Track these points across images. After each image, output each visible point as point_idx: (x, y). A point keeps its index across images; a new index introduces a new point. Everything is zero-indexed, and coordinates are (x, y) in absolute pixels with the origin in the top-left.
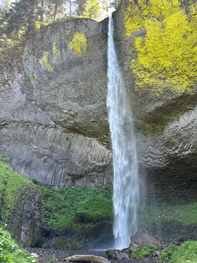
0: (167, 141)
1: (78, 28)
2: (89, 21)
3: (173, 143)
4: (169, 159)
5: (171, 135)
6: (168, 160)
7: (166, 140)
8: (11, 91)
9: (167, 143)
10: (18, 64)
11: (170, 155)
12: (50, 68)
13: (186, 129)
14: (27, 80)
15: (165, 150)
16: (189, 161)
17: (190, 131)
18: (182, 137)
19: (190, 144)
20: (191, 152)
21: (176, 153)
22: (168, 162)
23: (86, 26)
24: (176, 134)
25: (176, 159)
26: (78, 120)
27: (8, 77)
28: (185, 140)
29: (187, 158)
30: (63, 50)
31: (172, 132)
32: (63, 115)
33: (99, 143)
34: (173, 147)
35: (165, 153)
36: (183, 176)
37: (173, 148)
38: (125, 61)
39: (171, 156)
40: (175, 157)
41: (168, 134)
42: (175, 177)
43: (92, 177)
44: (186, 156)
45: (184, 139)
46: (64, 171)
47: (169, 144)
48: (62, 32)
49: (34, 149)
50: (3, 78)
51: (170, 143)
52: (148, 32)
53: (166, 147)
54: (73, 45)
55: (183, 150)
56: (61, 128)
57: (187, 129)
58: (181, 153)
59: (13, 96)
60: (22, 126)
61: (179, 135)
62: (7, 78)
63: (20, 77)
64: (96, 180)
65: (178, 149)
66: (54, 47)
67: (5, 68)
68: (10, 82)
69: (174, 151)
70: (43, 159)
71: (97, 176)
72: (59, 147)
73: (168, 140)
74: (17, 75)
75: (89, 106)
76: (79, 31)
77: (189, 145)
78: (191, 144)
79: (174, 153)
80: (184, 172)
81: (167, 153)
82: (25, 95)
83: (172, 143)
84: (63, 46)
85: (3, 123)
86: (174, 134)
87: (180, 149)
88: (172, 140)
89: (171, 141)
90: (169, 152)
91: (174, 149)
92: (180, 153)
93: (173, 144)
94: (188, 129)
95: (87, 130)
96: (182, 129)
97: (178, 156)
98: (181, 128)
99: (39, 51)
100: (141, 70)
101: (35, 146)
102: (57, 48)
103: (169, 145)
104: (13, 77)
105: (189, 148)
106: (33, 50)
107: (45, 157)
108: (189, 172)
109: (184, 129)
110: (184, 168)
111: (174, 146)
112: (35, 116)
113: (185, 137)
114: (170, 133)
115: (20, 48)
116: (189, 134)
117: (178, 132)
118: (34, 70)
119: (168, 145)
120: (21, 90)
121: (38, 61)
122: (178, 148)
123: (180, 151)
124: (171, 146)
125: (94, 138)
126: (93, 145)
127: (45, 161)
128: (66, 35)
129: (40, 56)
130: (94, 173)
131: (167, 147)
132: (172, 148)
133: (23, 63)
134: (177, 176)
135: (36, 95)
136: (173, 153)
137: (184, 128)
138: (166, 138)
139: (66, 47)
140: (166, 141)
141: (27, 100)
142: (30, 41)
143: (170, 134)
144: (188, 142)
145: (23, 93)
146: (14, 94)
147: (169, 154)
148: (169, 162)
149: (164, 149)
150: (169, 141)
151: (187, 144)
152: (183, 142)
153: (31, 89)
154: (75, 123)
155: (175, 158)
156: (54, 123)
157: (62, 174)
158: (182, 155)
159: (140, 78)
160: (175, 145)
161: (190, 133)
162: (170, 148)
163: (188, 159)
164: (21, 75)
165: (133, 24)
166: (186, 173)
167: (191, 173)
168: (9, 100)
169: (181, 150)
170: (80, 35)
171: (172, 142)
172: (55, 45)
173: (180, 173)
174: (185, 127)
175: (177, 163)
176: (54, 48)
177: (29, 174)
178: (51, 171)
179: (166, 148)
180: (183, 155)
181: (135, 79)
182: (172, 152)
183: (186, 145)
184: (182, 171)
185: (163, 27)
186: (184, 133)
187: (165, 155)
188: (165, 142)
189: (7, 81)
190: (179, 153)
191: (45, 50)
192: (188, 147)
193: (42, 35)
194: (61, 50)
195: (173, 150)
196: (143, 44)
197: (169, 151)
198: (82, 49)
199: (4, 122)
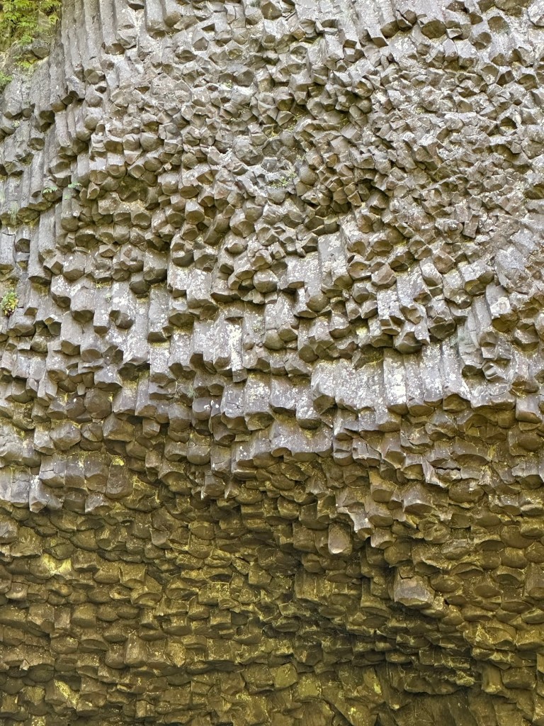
0: (115, 160)
3: (211, 206)
4: (67, 431)
5: (201, 93)
6: (42, 438)
7: (113, 147)
9: (104, 192)
11: (109, 374)
13: (464, 49)
15: (42, 284)
16: (383, 512)
17: (515, 88)
18: (380, 158)
19: (471, 271)
20: (464, 389)
21: (211, 355)
22: (32, 466)
24: (282, 94)
25: (175, 449)
28: (416, 211)
29: (372, 465)
31: (233, 56)
34: (186, 263)
35: (29, 334)
36: (155, 701)
37: (179, 277)
39: (114, 389)
40: (176, 412)
41: (167, 68)
42: (36, 694)
44: (364, 435)
45: (408, 181)
47: (136, 207)
51: (154, 207)
53: (67, 249)
55: (337, 336)
57: (485, 56)
58: (304, 378)
61: (329, 119)
65: (260, 307)
69: (183, 323)
73: (138, 145)
77: (453, 280)
78: (485, 281)
79: (184, 359)
80: (188, 649)
81: (70, 332)
83: (192, 206)
86: (247, 80)
87: (304, 320)
88: (203, 159)
89: (188, 177)
90: (101, 331)
91: (196, 304)
92: (282, 374)
93: (202, 228)
94: (499, 60)
96: (401, 47)
97: (231, 412)
98: (401, 27)
103: (126, 219)
105: (444, 331)
108: (252, 663)
109: (440, 46)
110: (219, 592)
111: (207, 263)
113: (426, 166)
114: (187, 56)
116: (496, 131)
117: (332, 65)
119: (109, 220)
122: (269, 290)
123: (285, 342)
124: (162, 246)
131: (91, 242)
132: (162, 278)
134: (64, 689)
136: (160, 359)
137: (435, 30)
138: (122, 111)
140: (99, 165)
143: (191, 76)
144: (454, 237)
147: (93, 354)
148: (49, 471)
149: (35, 270)
150: (153, 172)
151: (428, 268)
152: (369, 226)
155: (165, 426)
158: (305, 411)
160: (233, 253)
161: (510, 122)
162: (125, 273)
163: (391, 475)
166: (212, 667)
167: (282, 676)
169: (303, 337)
171: (193, 192)
173: (134, 653)
174: (460, 18)
175: (152, 511)
179: (69, 264)
180: (329, 407)
182: (154, 339)
183: (409, 283)
184: (176, 623)
186: (427, 108)
187: (29, 367)
188: (83, 166)
190: (261, 370)
192: (438, 305)
195: (179, 306)
197: (101, 319)
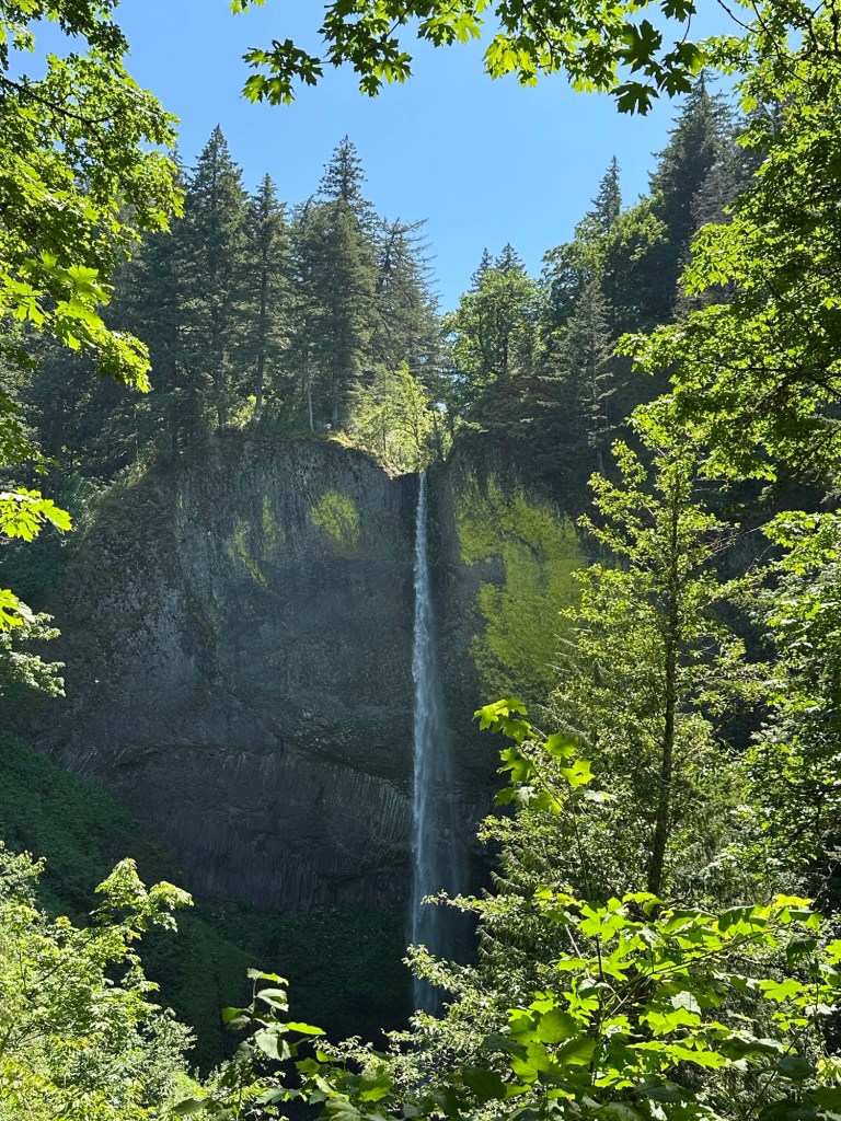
1: (334, 477)
2: (364, 464)
8: (154, 648)
10: (165, 556)
12: (257, 575)
14: (193, 605)
23: (356, 478)
26: (341, 740)
27: (139, 602)
30: (294, 529)
32: (302, 724)
33: (396, 790)
38: (456, 628)
43: (379, 877)
46: (308, 869)
48: (288, 469)
49: (232, 818)
50: (128, 606)
52: (509, 580)
54: (321, 518)
56: (295, 751)
59: (162, 665)
60: (197, 757)
62: (138, 607)
63: (175, 600)
64: (391, 885)
66: (267, 511)
67: (129, 571)
68: (149, 620)
70: (255, 843)
71: (393, 875)
72: (293, 803)
74: (165, 596)
75: (368, 709)
76: (337, 489)
82: (193, 659)
84: (293, 516)
85: (148, 751)
95: (365, 762)
99: (221, 512)
100: (493, 666)
101: (233, 810)
102: (276, 519)
104: (154, 602)
106: (204, 508)
107: (261, 837)
112: (230, 729)
115: (160, 493)
118: (211, 579)
120: (181, 646)
121: (219, 546)
125: (384, 778)
126: (381, 797)
127: (261, 846)
128: (299, 483)
129: (225, 530)
130: (386, 868)
133: (177, 551)
135: (224, 660)
139: (301, 520)
141: (200, 674)
142: (193, 479)
145: (188, 652)
146: (164, 661)
153: (207, 636)
154: (334, 744)
156: (276, 740)
157: (305, 877)
159: (491, 686)
164: (176, 592)
165: (477, 539)
168: (155, 679)
170: (341, 498)
172: (269, 509)
176: (267, 516)
177: (226, 887)
178: (277, 873)
181: (478, 683)
185: (543, 581)
189: (142, 614)
191: (240, 514)
193: (228, 466)
194: (287, 528)
196: (498, 604)
198: (345, 535)
199: (151, 750)
